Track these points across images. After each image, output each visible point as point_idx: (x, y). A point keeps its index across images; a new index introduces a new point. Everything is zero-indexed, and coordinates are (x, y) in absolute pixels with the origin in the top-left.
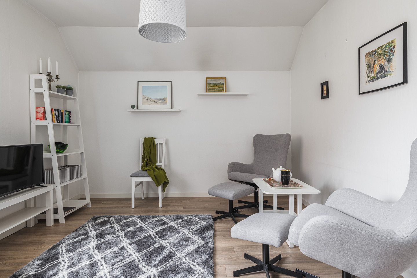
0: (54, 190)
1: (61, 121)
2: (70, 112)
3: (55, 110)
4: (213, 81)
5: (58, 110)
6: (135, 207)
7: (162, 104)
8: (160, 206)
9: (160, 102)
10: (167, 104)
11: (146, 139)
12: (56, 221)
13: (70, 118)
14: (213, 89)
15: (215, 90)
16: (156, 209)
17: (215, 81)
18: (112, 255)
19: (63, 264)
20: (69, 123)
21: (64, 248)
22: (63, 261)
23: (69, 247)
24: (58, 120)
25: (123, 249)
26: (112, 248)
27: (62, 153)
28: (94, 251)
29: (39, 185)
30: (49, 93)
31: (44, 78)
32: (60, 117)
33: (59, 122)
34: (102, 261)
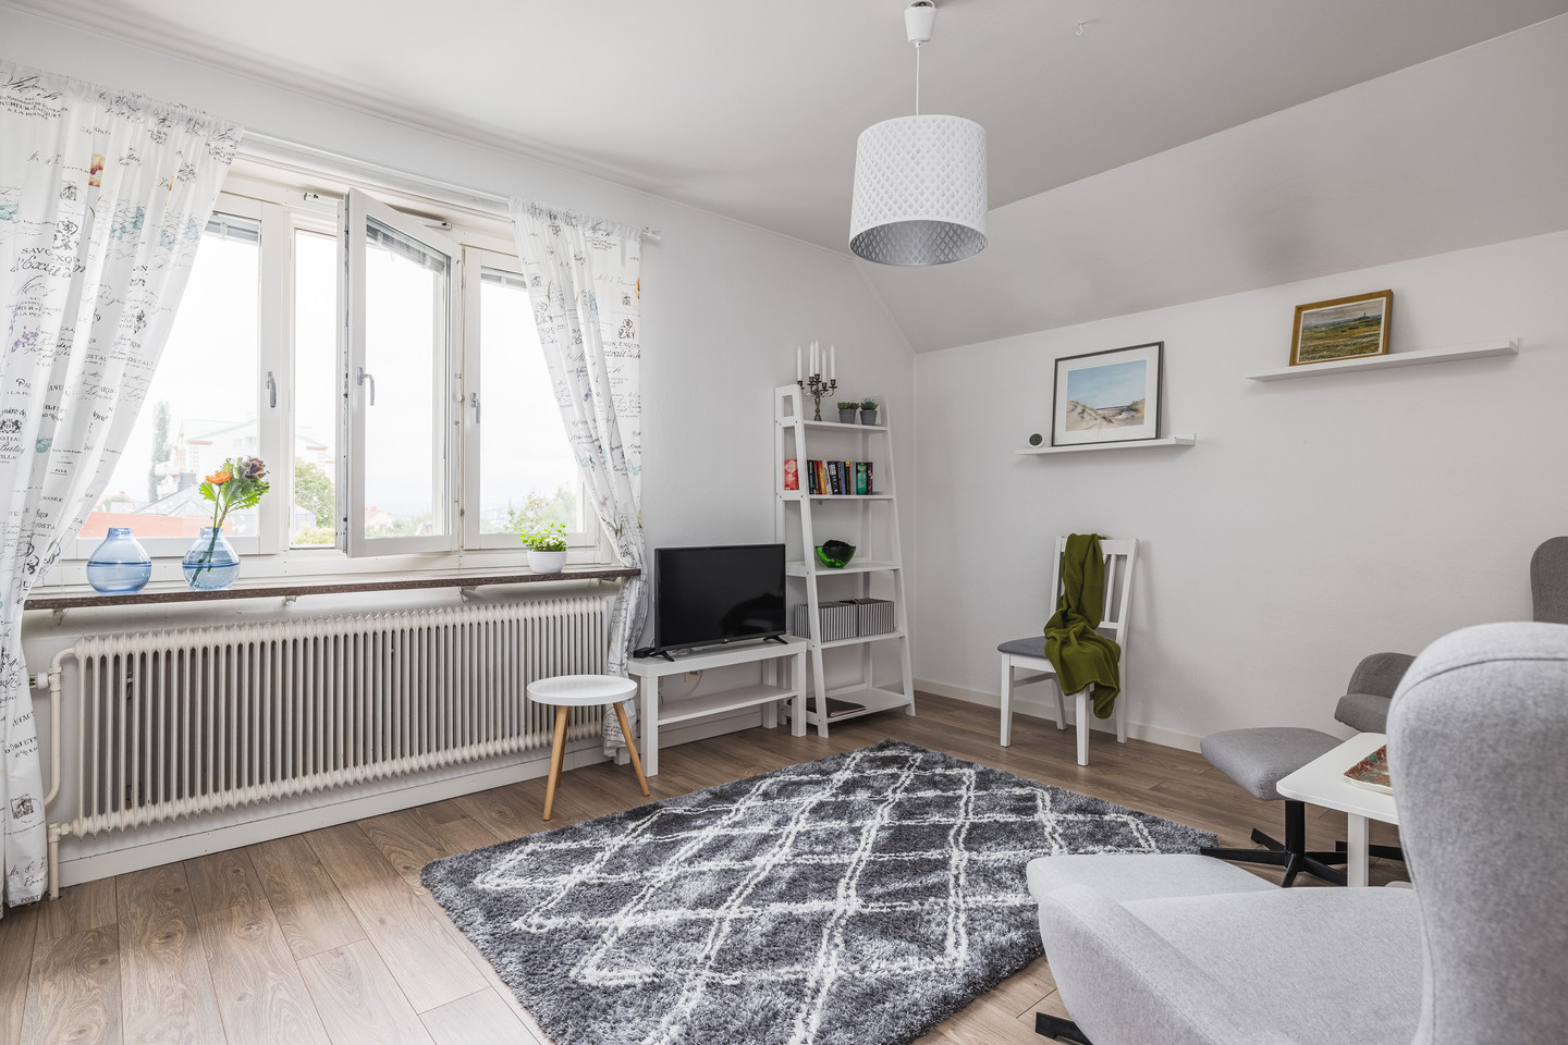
0: (809, 653)
1: (843, 490)
2: (869, 466)
3: (829, 463)
4: (1329, 314)
5: (836, 463)
6: (1013, 743)
7: (1126, 424)
8: (1082, 759)
9: (1120, 417)
10: (1142, 423)
11: (1073, 539)
12: (811, 728)
13: (869, 482)
14: (1328, 348)
15: (1332, 352)
16: (1066, 766)
17: (1342, 312)
18: (822, 835)
19: (731, 815)
20: (867, 494)
21: (763, 787)
22: (738, 810)
23: (775, 789)
24: (837, 489)
25: (856, 832)
26: (838, 822)
27: (841, 567)
28: (802, 813)
29: (776, 638)
30: (805, 425)
31: (795, 391)
32: (843, 479)
33: (840, 493)
34: (792, 838)
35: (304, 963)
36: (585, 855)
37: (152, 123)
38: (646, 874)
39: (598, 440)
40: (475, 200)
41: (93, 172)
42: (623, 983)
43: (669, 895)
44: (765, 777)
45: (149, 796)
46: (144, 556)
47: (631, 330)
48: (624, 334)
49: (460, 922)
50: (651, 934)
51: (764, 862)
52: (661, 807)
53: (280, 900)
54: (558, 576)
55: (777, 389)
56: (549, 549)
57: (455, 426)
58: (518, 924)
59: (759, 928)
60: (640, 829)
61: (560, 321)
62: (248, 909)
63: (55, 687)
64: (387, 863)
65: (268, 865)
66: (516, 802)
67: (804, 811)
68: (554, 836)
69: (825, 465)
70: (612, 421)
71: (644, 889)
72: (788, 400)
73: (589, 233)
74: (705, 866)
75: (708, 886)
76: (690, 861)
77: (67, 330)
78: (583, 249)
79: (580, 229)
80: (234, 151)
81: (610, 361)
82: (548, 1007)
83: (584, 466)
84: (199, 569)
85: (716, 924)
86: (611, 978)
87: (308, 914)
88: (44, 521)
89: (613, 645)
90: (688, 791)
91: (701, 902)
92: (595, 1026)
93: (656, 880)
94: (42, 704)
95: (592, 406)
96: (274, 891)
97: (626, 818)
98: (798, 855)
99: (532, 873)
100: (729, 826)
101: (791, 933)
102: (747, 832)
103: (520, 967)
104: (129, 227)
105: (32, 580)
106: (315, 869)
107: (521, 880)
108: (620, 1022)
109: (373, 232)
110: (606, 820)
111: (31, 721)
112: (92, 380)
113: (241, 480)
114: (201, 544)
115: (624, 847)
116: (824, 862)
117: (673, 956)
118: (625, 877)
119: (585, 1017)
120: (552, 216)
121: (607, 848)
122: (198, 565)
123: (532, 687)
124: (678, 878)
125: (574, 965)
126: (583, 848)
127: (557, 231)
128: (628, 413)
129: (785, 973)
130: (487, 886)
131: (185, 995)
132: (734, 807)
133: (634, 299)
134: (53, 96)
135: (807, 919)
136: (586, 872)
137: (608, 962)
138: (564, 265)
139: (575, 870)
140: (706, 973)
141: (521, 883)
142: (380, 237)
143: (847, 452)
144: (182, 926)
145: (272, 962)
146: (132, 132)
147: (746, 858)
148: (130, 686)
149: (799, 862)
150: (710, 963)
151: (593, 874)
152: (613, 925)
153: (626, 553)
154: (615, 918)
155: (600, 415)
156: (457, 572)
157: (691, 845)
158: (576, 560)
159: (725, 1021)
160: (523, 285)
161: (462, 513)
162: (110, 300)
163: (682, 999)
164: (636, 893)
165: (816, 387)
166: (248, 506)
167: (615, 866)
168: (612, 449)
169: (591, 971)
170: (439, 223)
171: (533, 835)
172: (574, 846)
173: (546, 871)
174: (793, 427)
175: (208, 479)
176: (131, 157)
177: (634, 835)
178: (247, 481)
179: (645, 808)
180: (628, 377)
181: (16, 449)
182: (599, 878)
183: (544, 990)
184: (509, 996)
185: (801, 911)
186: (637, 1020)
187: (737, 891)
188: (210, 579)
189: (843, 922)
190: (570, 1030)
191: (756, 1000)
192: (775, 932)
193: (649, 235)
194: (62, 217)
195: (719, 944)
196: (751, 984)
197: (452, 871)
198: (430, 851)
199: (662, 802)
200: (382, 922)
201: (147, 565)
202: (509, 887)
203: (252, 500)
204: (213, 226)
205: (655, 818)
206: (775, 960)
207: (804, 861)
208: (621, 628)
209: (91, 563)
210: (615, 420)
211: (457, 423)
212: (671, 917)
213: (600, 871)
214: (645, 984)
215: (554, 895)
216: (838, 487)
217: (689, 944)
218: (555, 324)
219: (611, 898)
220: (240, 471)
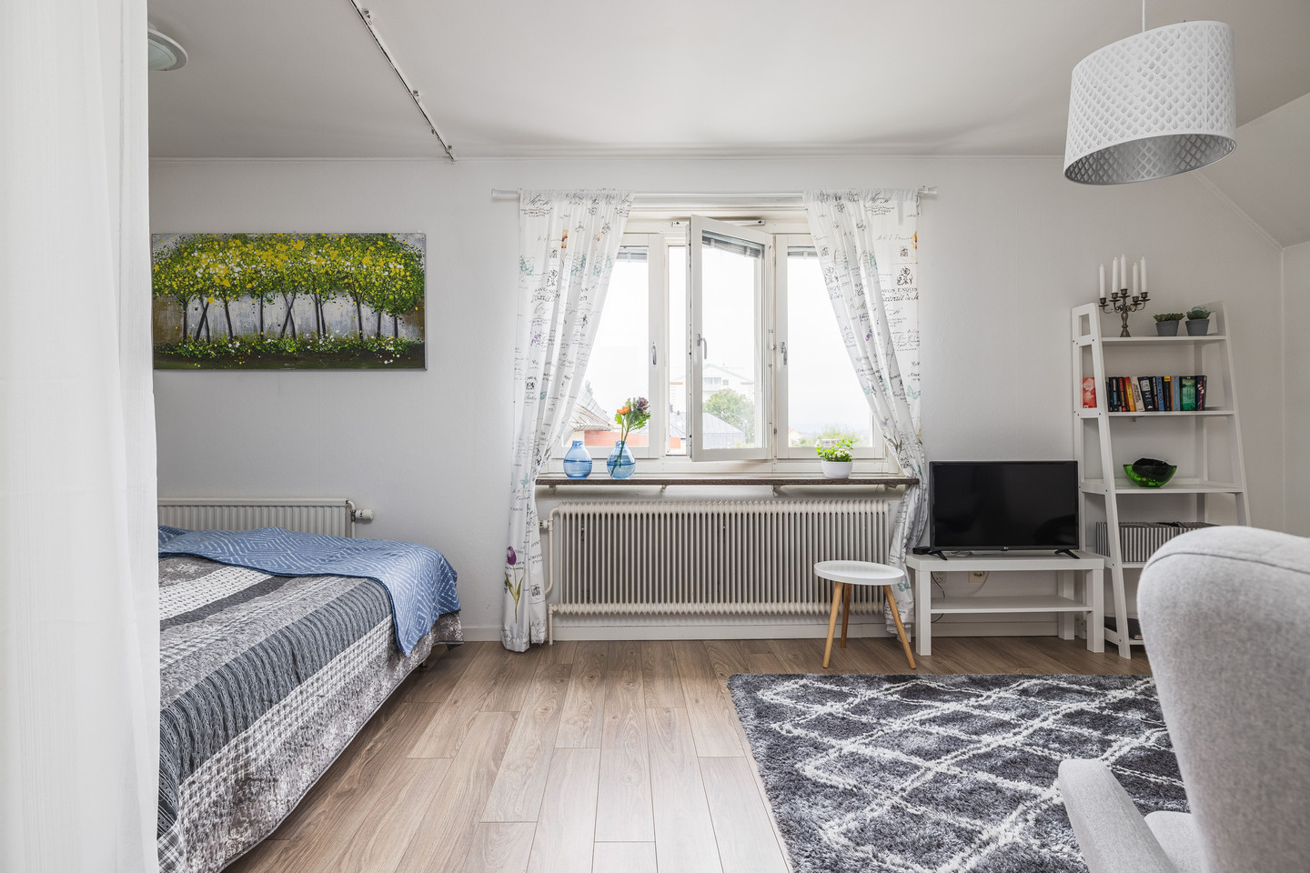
0: (1108, 573)
1: (1161, 406)
2: (1199, 380)
3: (1140, 379)
5: (1150, 379)
12: (1111, 647)
13: (1199, 397)
18: (1066, 736)
19: (980, 699)
20: (1196, 409)
21: (1025, 685)
22: (989, 697)
23: (1037, 689)
24: (1151, 404)
25: (1108, 744)
26: (1091, 731)
27: (1157, 487)
28: (1055, 714)
29: (1067, 551)
30: (1103, 342)
31: (1092, 310)
32: (1161, 395)
33: (1156, 409)
34: (1031, 730)
35: (649, 710)
36: (841, 696)
37: (589, 204)
38: (882, 721)
39: (878, 371)
40: (779, 200)
41: (563, 240)
42: (829, 783)
43: (895, 741)
44: (1032, 678)
45: (591, 599)
46: (589, 458)
47: (909, 277)
48: (902, 281)
49: (741, 715)
50: (866, 761)
51: (990, 741)
52: (918, 679)
53: (648, 674)
54: (845, 481)
55: (1074, 310)
56: (837, 459)
57: (769, 368)
58: (775, 726)
59: (959, 785)
60: (893, 690)
61: (845, 279)
62: (631, 675)
63: (551, 529)
64: (712, 669)
65: (648, 653)
66: (806, 651)
67: (1058, 713)
68: (825, 679)
69: (1135, 381)
70: (891, 355)
71: (875, 731)
72: (1085, 319)
73: (869, 204)
74: (935, 729)
75: (930, 743)
76: (922, 723)
77: (553, 330)
78: (863, 218)
79: (861, 203)
80: (629, 208)
81: (889, 306)
82: (773, 779)
83: (867, 393)
84: (615, 466)
85: (922, 771)
86: (823, 777)
87: (659, 685)
88: (543, 437)
89: (894, 541)
90: (951, 672)
91: (917, 752)
92: (798, 801)
93: (887, 727)
94: (545, 536)
95: (873, 345)
96: (646, 669)
97: (884, 680)
98: (1030, 745)
99: (798, 698)
100: (973, 706)
101: (988, 797)
102: (988, 714)
103: (765, 750)
104: (579, 267)
105: (539, 468)
106: (671, 662)
107: (789, 700)
108: (817, 805)
109: (707, 240)
110: (868, 677)
111: (539, 545)
112: (563, 357)
113: (634, 412)
114: (616, 452)
115: (873, 699)
116: (1053, 757)
117: (877, 780)
118: (864, 719)
119: (794, 794)
120: (837, 198)
121: (859, 696)
122: (614, 463)
123: (817, 566)
124: (906, 731)
125: (801, 761)
126: (841, 691)
127: (841, 208)
128: (908, 347)
129: (964, 822)
130: (764, 698)
131: (591, 708)
132: (986, 694)
133: (911, 250)
134: (547, 203)
135: (1008, 794)
136: (836, 708)
137: (827, 768)
138: (848, 234)
139: (829, 704)
140: (897, 799)
141: (787, 702)
142: (713, 243)
143: (1167, 365)
144: (599, 674)
145: (634, 705)
146: (580, 211)
147: (976, 734)
148: (583, 532)
149: (1026, 750)
150: (904, 794)
151: (841, 710)
152: (839, 747)
153: (907, 465)
154: (843, 742)
155: (881, 351)
156: (771, 475)
157: (930, 711)
158: (859, 469)
159: (896, 834)
160: (814, 254)
161: (775, 431)
162: (571, 311)
163: (869, 808)
164: (867, 731)
165: (1121, 304)
166: (639, 428)
167: (859, 710)
168: (891, 378)
169: (810, 768)
170: (756, 222)
171: (808, 674)
172: (836, 688)
173: (808, 699)
174: (1090, 346)
175: (618, 411)
176: (580, 227)
177: (886, 693)
178: (637, 413)
179: (904, 676)
180: (908, 317)
181: (533, 398)
182: (844, 714)
183: (774, 768)
184: (755, 766)
185: (1006, 785)
186: (830, 808)
187: (954, 754)
188: (621, 472)
189: (1044, 807)
190: (781, 797)
191: (929, 830)
192: (971, 792)
193: (926, 192)
194: (551, 269)
195: (917, 784)
196: (930, 818)
197: (747, 683)
198: (740, 668)
199: (920, 675)
200: (697, 701)
201: (590, 462)
202: (778, 702)
203: (641, 425)
204: (621, 255)
205: (909, 685)
206: (960, 811)
207: (1031, 750)
208: (901, 528)
209: (566, 461)
210: (893, 354)
211: (770, 366)
212: (888, 755)
213: (848, 710)
214: (845, 789)
215: (807, 716)
216: (1153, 403)
217: (892, 776)
218: (840, 283)
219: (846, 728)
220: (634, 406)
